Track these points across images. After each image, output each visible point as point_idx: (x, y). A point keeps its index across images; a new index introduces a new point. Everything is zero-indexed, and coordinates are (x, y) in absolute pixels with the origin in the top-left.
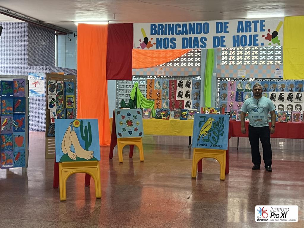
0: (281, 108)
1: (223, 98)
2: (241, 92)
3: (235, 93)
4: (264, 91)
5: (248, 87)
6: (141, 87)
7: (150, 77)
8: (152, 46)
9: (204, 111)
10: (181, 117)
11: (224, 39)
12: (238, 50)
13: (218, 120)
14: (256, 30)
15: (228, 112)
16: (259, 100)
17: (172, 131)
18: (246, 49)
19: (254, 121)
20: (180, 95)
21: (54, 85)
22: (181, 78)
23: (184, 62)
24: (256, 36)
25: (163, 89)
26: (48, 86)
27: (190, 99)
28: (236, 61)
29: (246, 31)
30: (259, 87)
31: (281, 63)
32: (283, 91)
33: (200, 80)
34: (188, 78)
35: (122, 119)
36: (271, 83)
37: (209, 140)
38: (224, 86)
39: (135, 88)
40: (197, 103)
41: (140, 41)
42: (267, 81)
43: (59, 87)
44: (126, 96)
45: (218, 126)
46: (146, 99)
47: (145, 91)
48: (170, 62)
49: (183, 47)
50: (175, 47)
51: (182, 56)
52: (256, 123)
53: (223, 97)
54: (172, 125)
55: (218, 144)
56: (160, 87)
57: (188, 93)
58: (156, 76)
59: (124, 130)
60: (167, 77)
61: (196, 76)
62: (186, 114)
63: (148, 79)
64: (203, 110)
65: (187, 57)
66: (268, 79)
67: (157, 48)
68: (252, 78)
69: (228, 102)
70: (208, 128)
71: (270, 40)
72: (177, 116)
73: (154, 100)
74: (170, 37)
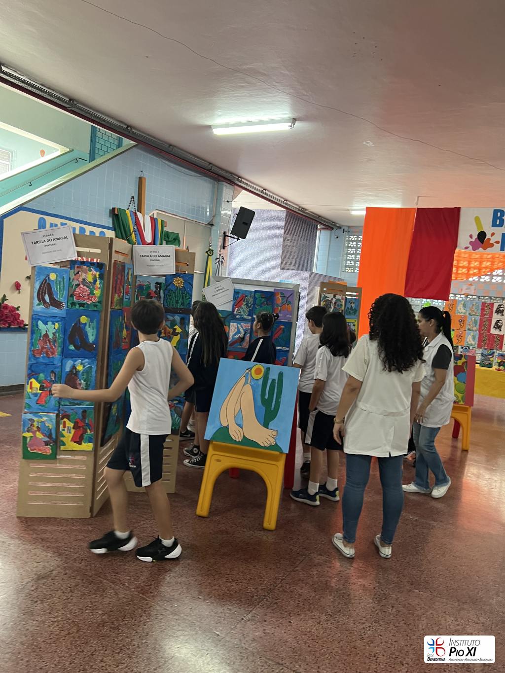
20: (498, 327)
21: (331, 302)
25: (470, 314)
26: (322, 303)
41: (471, 236)
43: (338, 306)
48: (486, 275)
60: (478, 297)
67: (502, 249)
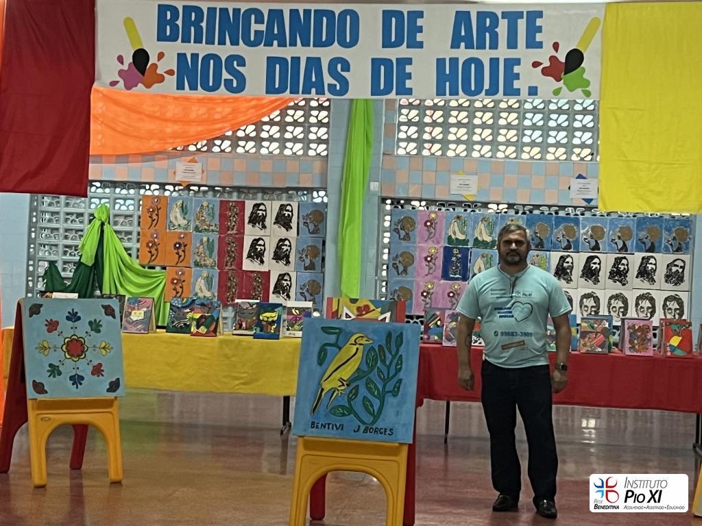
0: (590, 306)
1: (401, 269)
2: (459, 248)
3: (442, 250)
4: (537, 246)
5: (483, 232)
6: (121, 220)
7: (154, 187)
8: (161, 79)
9: (337, 310)
10: (258, 329)
11: (408, 69)
12: (454, 109)
13: (383, 343)
14: (512, 44)
15: (417, 314)
16: (517, 278)
17: (226, 377)
18: (478, 104)
19: (499, 349)
20: (256, 254)
22: (260, 195)
23: (271, 139)
24: (512, 63)
25: (197, 229)
27: (290, 269)
28: (445, 143)
29: (481, 46)
30: (519, 234)
31: (592, 154)
32: (596, 248)
33: (326, 205)
34: (284, 195)
35: (50, 331)
36: (559, 220)
37: (351, 411)
38: (403, 228)
39: (97, 223)
40: (314, 281)
41: (120, 59)
42: (546, 213)
44: (65, 253)
45: (383, 361)
46: (136, 264)
47: (134, 236)
48: (223, 138)
49: (270, 89)
50: (241, 87)
51: (266, 119)
52: (506, 354)
53: (402, 263)
54: (225, 356)
55: (380, 424)
56: (185, 222)
57: (285, 248)
58: (174, 185)
59: (54, 370)
60: (212, 188)
61: (310, 190)
62: (275, 319)
63: (144, 196)
64: (335, 308)
65: (283, 126)
66: (550, 207)
67: (180, 86)
68: (498, 205)
69: (416, 281)
70: (350, 367)
71: (558, 80)
72: (244, 325)
73: (164, 268)
74: (225, 51)
